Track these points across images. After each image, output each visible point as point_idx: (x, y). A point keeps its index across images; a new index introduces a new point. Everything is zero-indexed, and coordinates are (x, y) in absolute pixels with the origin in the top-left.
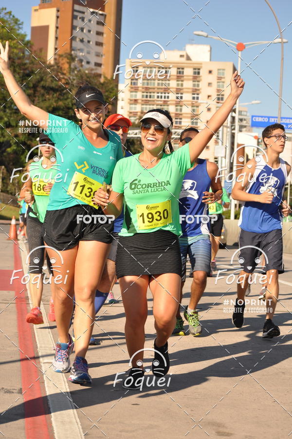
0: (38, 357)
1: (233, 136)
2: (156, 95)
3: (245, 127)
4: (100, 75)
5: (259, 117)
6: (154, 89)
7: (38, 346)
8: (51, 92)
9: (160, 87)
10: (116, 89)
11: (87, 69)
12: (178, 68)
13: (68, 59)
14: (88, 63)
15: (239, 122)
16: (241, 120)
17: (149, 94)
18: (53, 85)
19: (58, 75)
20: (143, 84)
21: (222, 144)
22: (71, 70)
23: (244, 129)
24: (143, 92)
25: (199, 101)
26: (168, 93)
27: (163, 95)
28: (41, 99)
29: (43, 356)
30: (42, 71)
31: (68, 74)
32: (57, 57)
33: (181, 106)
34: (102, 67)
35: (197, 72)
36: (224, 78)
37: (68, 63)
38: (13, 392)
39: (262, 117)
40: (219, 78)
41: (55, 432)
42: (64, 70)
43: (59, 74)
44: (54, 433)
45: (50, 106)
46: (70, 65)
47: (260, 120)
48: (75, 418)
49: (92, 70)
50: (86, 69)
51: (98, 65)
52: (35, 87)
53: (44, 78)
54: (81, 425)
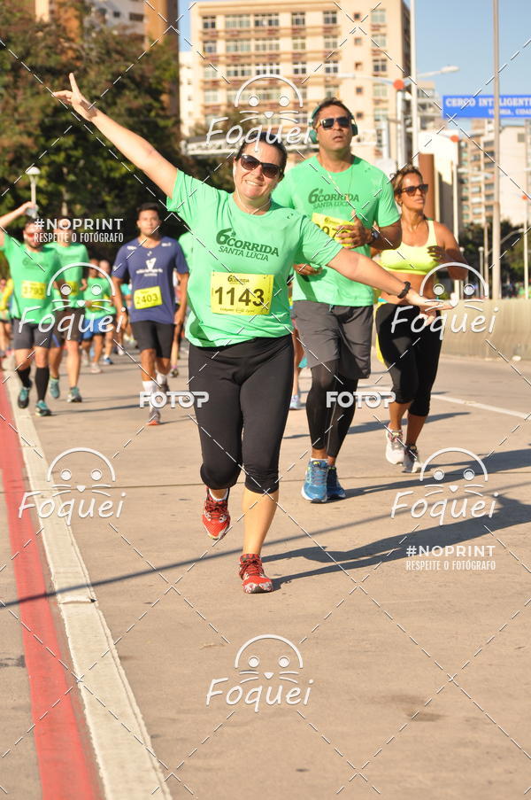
0: (53, 594)
1: (409, 139)
2: (254, 68)
3: (432, 119)
4: (141, 38)
5: (457, 97)
6: (249, 56)
7: (52, 570)
8: (48, 77)
9: (261, 52)
10: (174, 63)
11: (115, 28)
12: (294, 14)
13: (77, 9)
14: (117, 15)
15: (418, 110)
16: (423, 107)
17: (239, 69)
18: (52, 63)
19: (60, 43)
20: (228, 49)
21: (390, 156)
22: (84, 32)
23: (430, 125)
24: (228, 65)
25: (340, 75)
26: (278, 64)
27: (268, 68)
28: (29, 92)
29: (62, 591)
30: (28, 36)
31: (79, 41)
32: (55, 7)
33: (305, 87)
34: (145, 21)
35: (331, 19)
36: (384, 26)
37: (76, 17)
38: (7, 665)
39: (463, 97)
40: (376, 28)
41: (93, 735)
42: (71, 31)
43: (62, 40)
44: (91, 738)
45: (48, 105)
46: (81, 22)
47: (462, 103)
48: (131, 705)
49: (125, 28)
50: (114, 26)
51: (137, 18)
52: (16, 69)
53: (32, 51)
54: (143, 719)
